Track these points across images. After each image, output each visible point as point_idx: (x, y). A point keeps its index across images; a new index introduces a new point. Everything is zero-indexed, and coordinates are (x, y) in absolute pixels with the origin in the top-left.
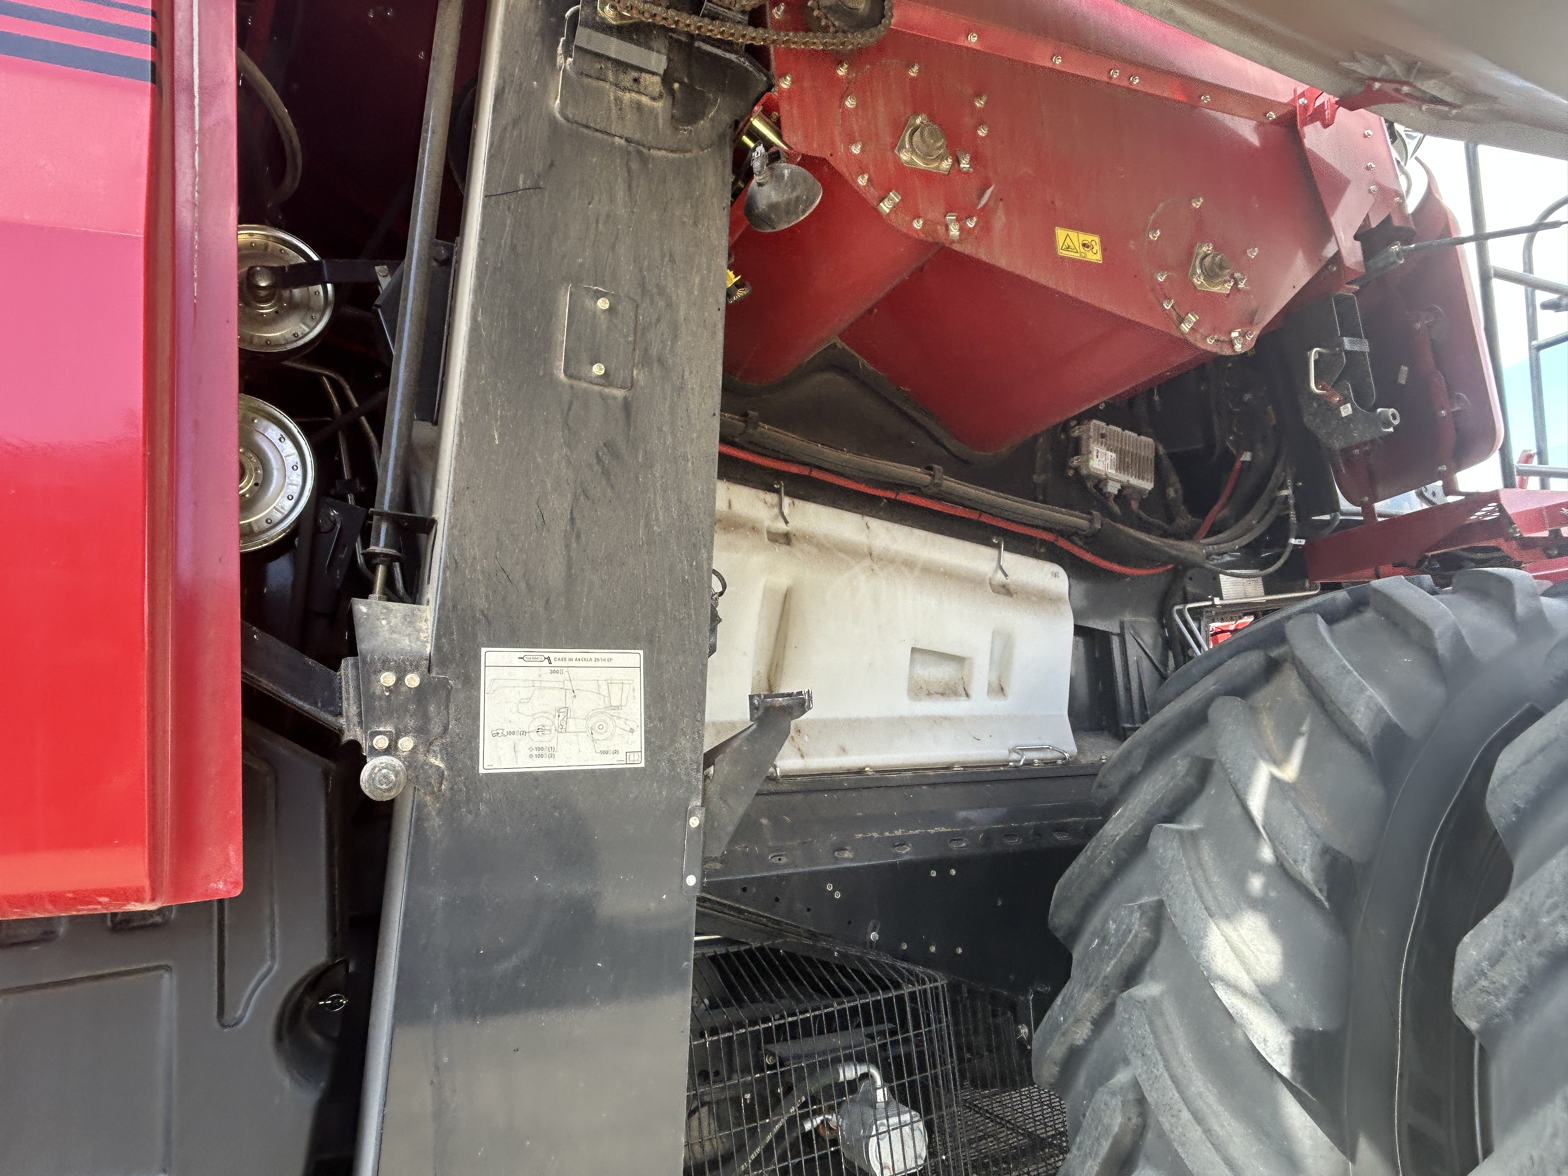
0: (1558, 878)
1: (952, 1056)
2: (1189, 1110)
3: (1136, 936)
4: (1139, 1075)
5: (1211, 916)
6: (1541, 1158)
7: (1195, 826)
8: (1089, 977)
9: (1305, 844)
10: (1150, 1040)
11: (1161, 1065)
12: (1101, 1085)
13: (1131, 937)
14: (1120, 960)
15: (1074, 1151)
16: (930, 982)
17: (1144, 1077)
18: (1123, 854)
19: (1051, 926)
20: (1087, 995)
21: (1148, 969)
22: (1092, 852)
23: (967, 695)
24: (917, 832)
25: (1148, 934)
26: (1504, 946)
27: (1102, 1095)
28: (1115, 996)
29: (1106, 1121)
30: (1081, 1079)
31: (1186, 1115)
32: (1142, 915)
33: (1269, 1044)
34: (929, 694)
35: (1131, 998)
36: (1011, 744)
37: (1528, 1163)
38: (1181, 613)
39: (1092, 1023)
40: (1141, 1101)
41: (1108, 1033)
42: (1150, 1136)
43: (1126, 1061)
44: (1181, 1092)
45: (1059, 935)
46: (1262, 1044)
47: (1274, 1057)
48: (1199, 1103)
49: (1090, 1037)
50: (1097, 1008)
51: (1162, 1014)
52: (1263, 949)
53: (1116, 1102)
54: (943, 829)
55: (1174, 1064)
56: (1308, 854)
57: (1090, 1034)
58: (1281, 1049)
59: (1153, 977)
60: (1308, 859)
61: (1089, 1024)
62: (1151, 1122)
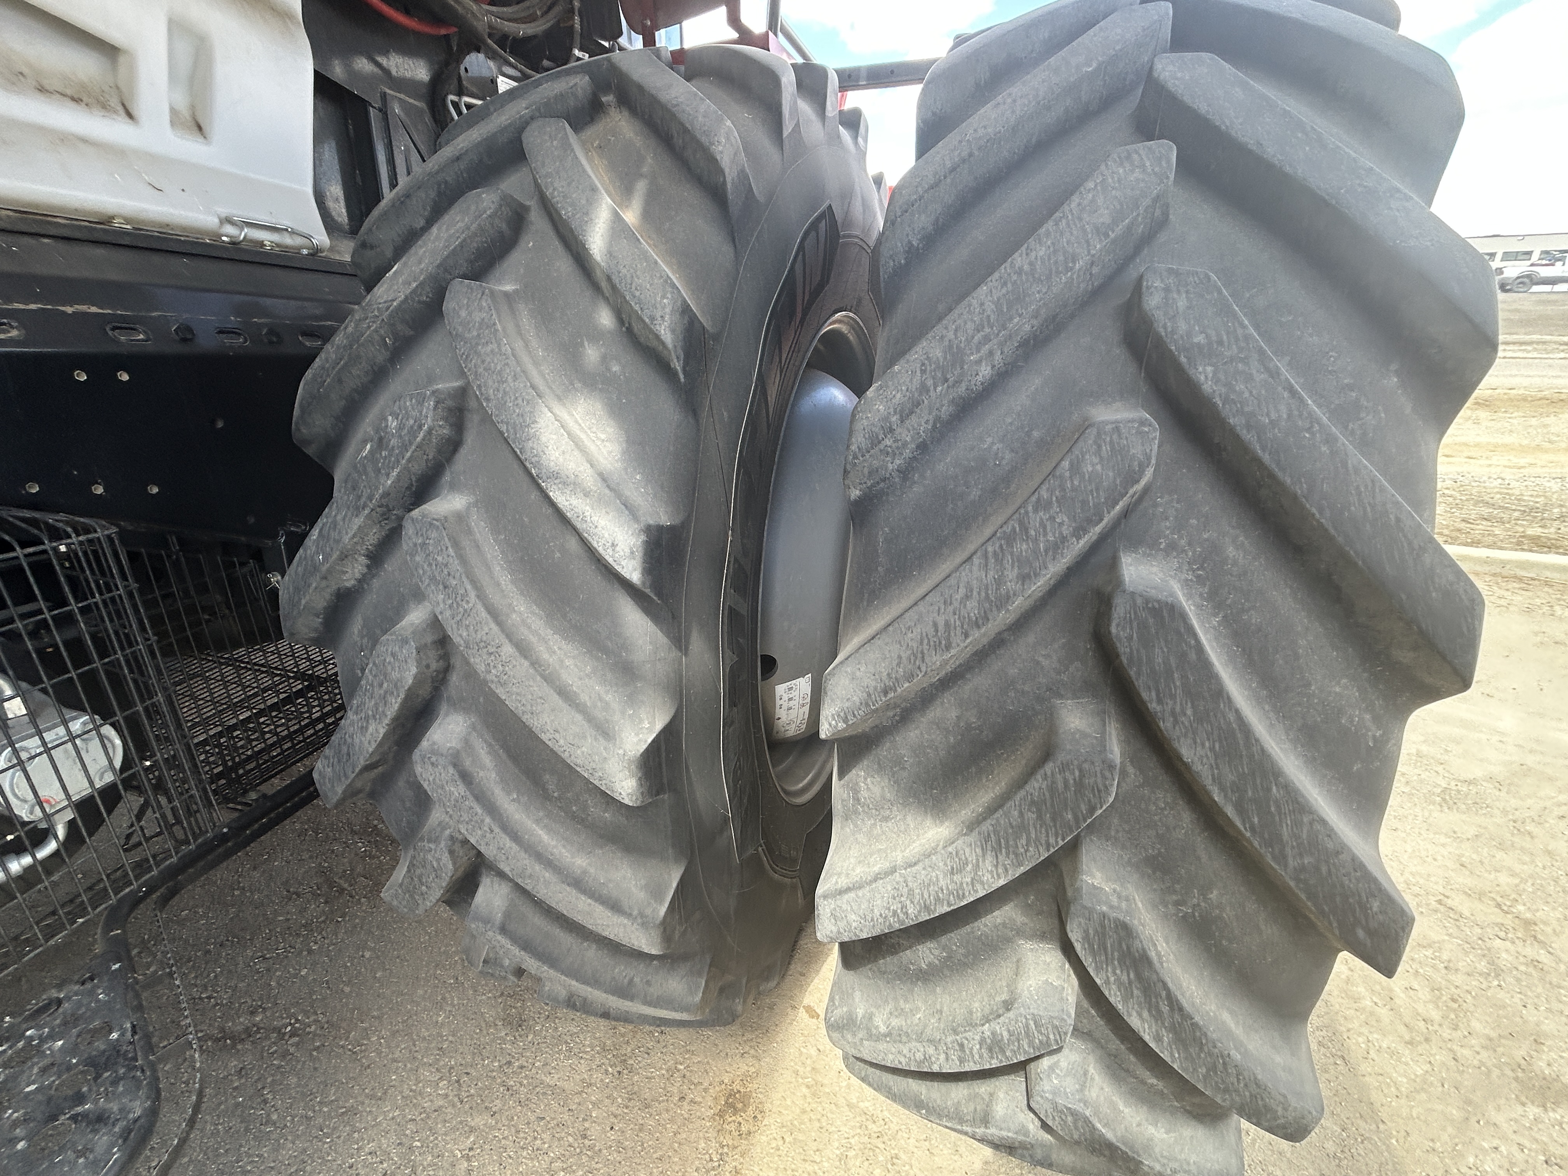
0: (990, 307)
1: (143, 629)
2: (511, 641)
3: (430, 432)
4: (441, 613)
5: (540, 396)
6: (947, 624)
7: (508, 288)
8: (359, 497)
9: (663, 297)
10: (455, 565)
11: (472, 594)
12: (385, 632)
13: (422, 434)
14: (406, 469)
15: (350, 715)
16: (78, 535)
17: (448, 613)
18: (404, 330)
19: (296, 437)
20: (358, 521)
21: (447, 477)
22: (356, 326)
23: (130, 115)
24: (33, 307)
25: (446, 431)
26: (921, 394)
27: (388, 644)
28: (400, 519)
29: (395, 675)
30: (356, 627)
31: (508, 649)
32: (437, 403)
33: (618, 549)
34: (42, 89)
35: (424, 516)
36: (224, 211)
37: (932, 632)
38: (456, 105)
39: (368, 556)
40: (443, 642)
41: (391, 566)
42: (454, 679)
43: (419, 596)
44: (499, 624)
45: (310, 451)
46: (610, 551)
47: (624, 563)
48: (524, 633)
49: (364, 575)
50: (373, 537)
51: (469, 532)
52: (603, 436)
53: (410, 651)
54: (94, 309)
55: (490, 591)
56: (668, 310)
57: (365, 570)
58: (632, 553)
59: (454, 487)
60: (667, 318)
61: (363, 560)
62: (456, 661)
